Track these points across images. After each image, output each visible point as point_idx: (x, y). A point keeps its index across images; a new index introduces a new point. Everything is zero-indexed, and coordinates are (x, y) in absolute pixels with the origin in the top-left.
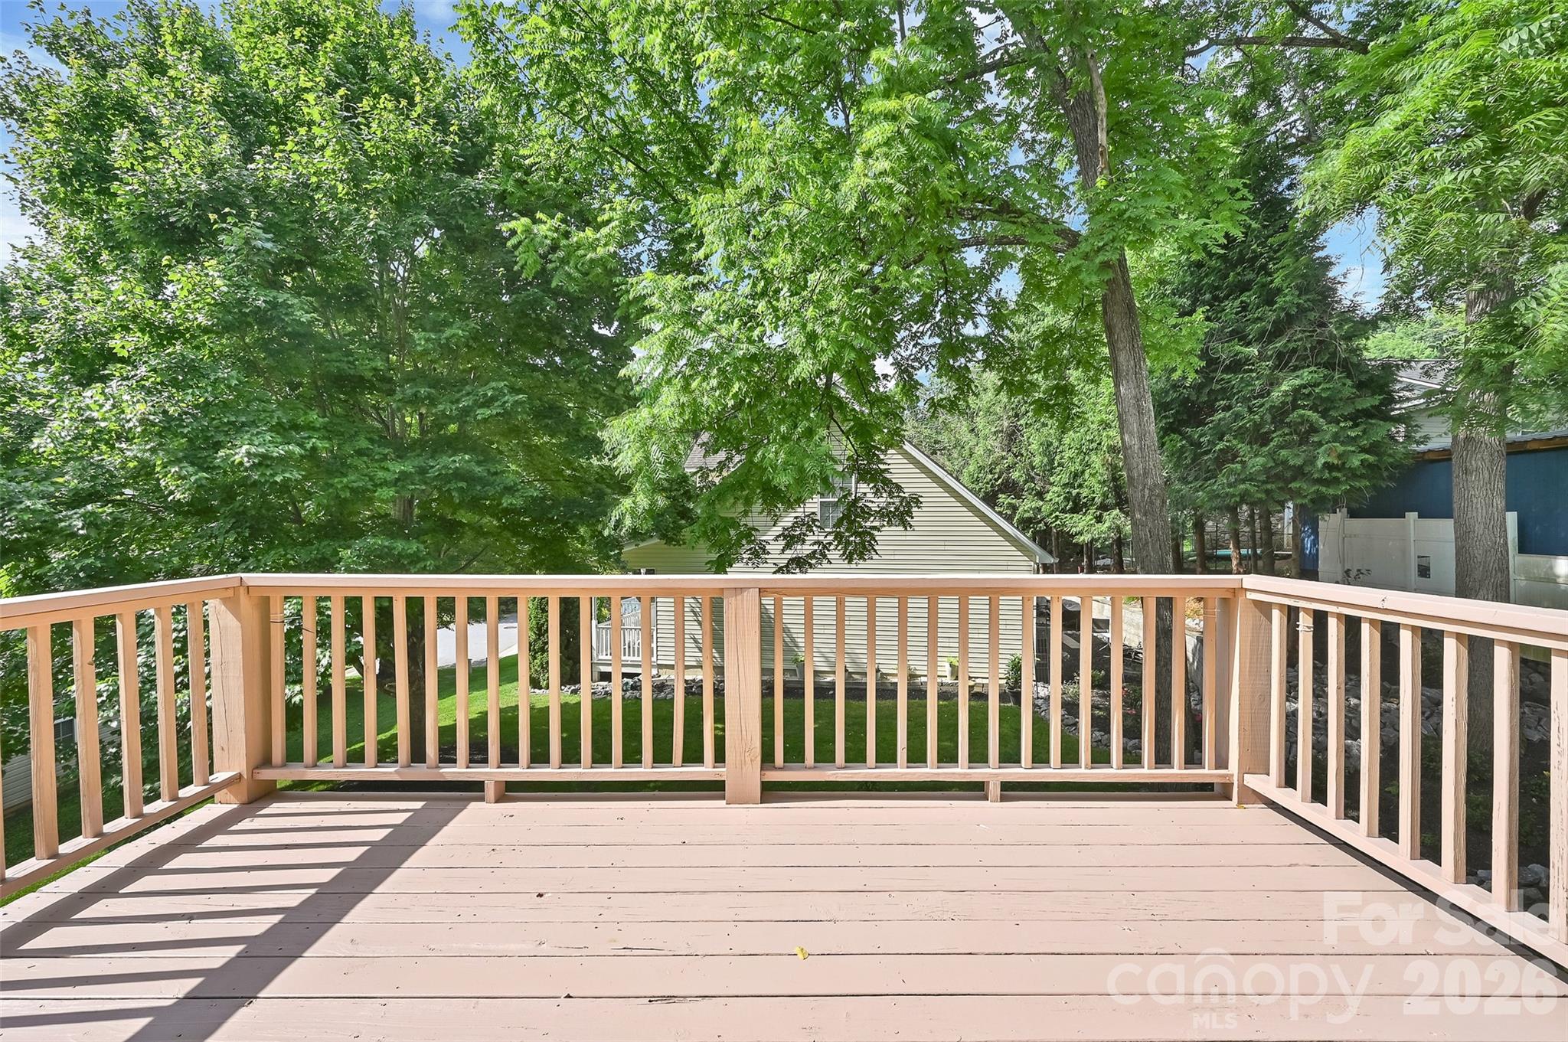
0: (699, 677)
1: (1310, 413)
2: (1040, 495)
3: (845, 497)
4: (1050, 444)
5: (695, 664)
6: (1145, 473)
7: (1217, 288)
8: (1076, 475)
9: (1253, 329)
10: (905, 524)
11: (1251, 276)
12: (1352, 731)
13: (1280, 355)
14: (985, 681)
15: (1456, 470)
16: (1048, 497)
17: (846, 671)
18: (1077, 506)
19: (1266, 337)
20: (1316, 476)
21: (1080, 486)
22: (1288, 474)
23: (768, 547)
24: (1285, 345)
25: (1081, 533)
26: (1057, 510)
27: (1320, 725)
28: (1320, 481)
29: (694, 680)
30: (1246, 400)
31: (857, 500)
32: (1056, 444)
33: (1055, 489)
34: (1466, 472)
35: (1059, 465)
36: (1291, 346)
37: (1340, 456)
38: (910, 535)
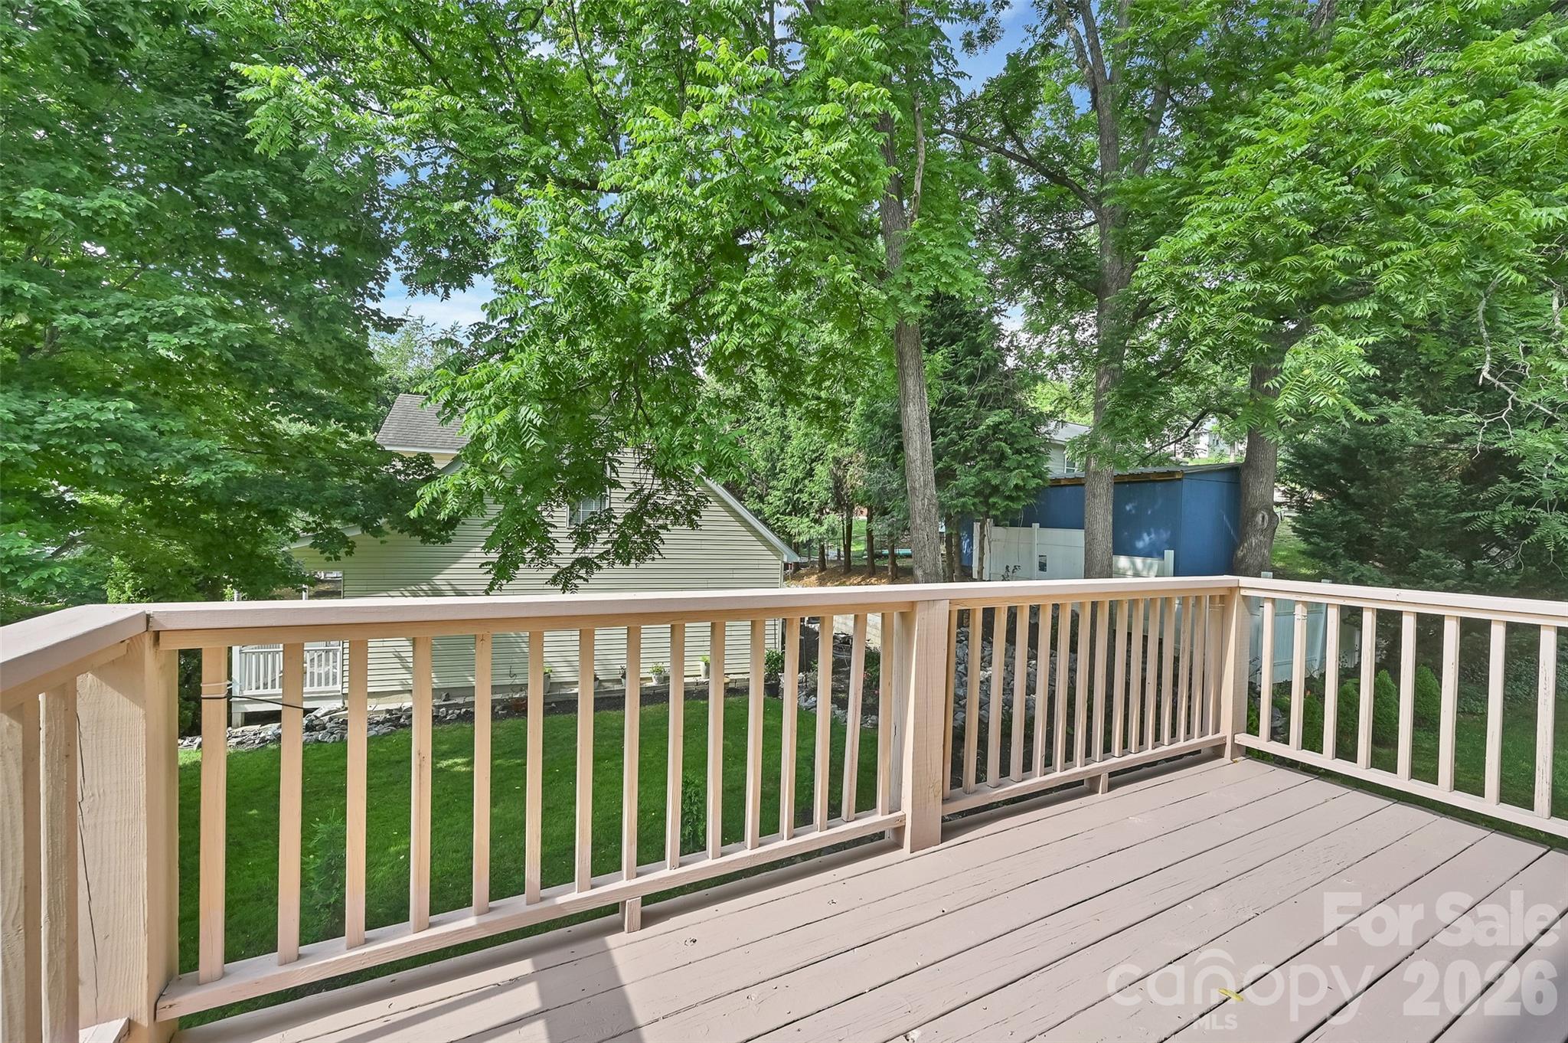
0: (407, 705)
1: (1003, 444)
2: (761, 499)
3: (637, 493)
4: (773, 452)
5: (399, 688)
6: (925, 485)
7: (934, 334)
8: (797, 482)
9: (964, 373)
10: (693, 525)
11: (959, 329)
12: (1031, 690)
13: (982, 397)
14: (745, 677)
15: (1088, 495)
16: (770, 499)
17: (596, 679)
18: (797, 509)
19: (971, 380)
20: (1007, 493)
21: (801, 491)
22: (987, 491)
23: (556, 545)
24: (985, 389)
25: (799, 534)
26: (778, 512)
27: (1008, 689)
28: (1010, 498)
29: (400, 709)
30: (957, 428)
31: (650, 496)
32: (778, 451)
33: (778, 493)
34: (1094, 496)
35: (781, 471)
36: (990, 389)
37: (1023, 479)
38: (695, 535)
